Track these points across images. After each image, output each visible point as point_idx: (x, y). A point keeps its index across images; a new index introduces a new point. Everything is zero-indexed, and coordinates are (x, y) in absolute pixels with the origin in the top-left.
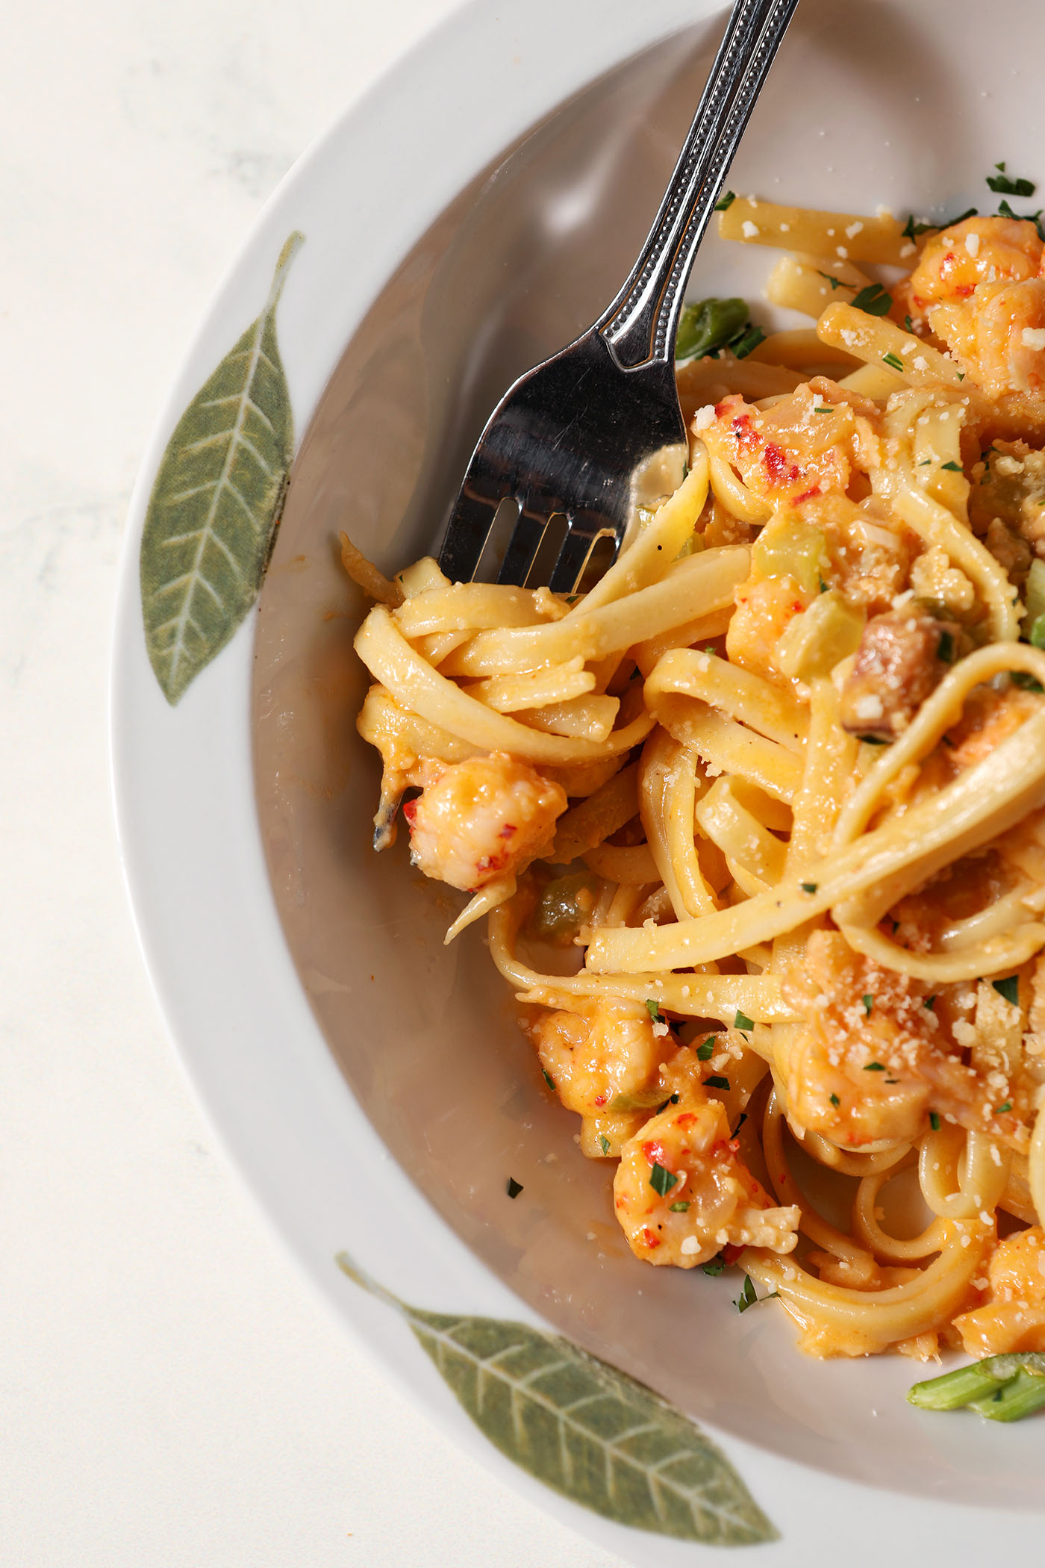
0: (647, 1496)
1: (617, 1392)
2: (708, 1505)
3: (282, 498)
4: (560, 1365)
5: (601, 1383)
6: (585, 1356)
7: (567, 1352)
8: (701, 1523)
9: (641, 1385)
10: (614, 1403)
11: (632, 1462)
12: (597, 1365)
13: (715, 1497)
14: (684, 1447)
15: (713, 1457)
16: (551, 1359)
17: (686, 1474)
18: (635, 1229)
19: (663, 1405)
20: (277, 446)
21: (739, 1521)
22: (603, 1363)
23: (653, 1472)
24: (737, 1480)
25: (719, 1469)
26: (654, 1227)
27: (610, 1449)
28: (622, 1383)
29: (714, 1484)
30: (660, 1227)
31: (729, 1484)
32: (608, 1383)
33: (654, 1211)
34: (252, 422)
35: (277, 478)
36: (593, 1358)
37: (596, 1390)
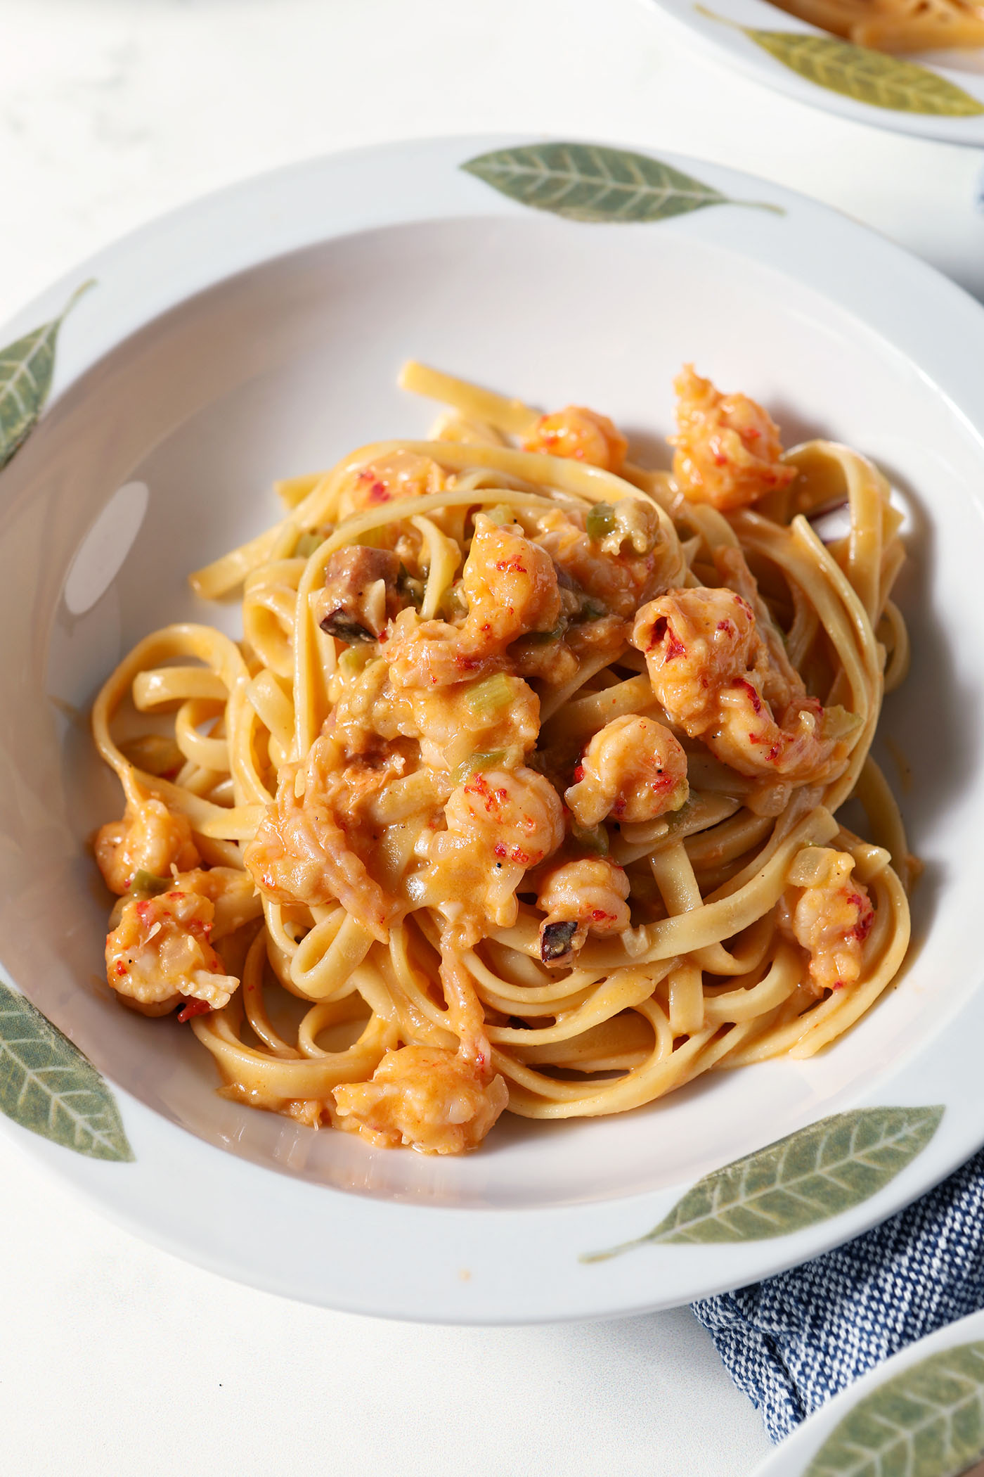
0: (47, 1111)
1: (52, 1042)
2: (89, 1128)
3: (28, 434)
4: (16, 1013)
5: (42, 1032)
6: (37, 1013)
7: (25, 1008)
8: (79, 1138)
9: (71, 1043)
10: (46, 1048)
11: (44, 1087)
12: (44, 1022)
13: (96, 1124)
14: (87, 1087)
15: (107, 1099)
16: (11, 1009)
17: (80, 1105)
18: (114, 956)
19: (82, 1058)
20: (35, 399)
21: (107, 1143)
22: (48, 1022)
23: (56, 1098)
24: (117, 1118)
25: (107, 1108)
26: (125, 961)
27: (31, 1075)
28: (57, 1037)
29: (99, 1116)
30: (130, 961)
31: (111, 1118)
32: (46, 1033)
33: (131, 949)
34: (23, 381)
35: (28, 417)
36: (42, 1016)
37: (36, 1036)
